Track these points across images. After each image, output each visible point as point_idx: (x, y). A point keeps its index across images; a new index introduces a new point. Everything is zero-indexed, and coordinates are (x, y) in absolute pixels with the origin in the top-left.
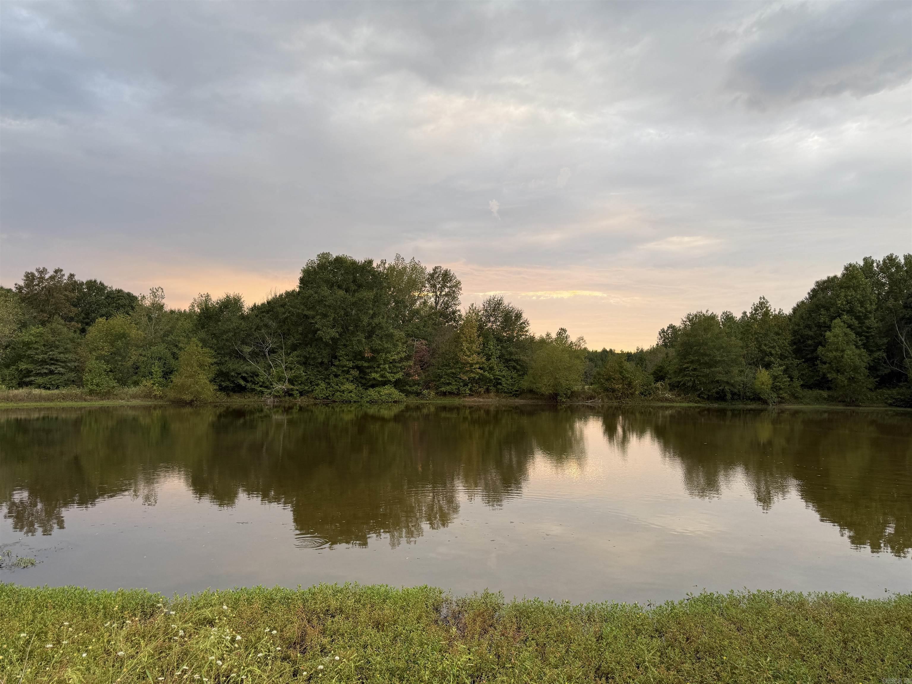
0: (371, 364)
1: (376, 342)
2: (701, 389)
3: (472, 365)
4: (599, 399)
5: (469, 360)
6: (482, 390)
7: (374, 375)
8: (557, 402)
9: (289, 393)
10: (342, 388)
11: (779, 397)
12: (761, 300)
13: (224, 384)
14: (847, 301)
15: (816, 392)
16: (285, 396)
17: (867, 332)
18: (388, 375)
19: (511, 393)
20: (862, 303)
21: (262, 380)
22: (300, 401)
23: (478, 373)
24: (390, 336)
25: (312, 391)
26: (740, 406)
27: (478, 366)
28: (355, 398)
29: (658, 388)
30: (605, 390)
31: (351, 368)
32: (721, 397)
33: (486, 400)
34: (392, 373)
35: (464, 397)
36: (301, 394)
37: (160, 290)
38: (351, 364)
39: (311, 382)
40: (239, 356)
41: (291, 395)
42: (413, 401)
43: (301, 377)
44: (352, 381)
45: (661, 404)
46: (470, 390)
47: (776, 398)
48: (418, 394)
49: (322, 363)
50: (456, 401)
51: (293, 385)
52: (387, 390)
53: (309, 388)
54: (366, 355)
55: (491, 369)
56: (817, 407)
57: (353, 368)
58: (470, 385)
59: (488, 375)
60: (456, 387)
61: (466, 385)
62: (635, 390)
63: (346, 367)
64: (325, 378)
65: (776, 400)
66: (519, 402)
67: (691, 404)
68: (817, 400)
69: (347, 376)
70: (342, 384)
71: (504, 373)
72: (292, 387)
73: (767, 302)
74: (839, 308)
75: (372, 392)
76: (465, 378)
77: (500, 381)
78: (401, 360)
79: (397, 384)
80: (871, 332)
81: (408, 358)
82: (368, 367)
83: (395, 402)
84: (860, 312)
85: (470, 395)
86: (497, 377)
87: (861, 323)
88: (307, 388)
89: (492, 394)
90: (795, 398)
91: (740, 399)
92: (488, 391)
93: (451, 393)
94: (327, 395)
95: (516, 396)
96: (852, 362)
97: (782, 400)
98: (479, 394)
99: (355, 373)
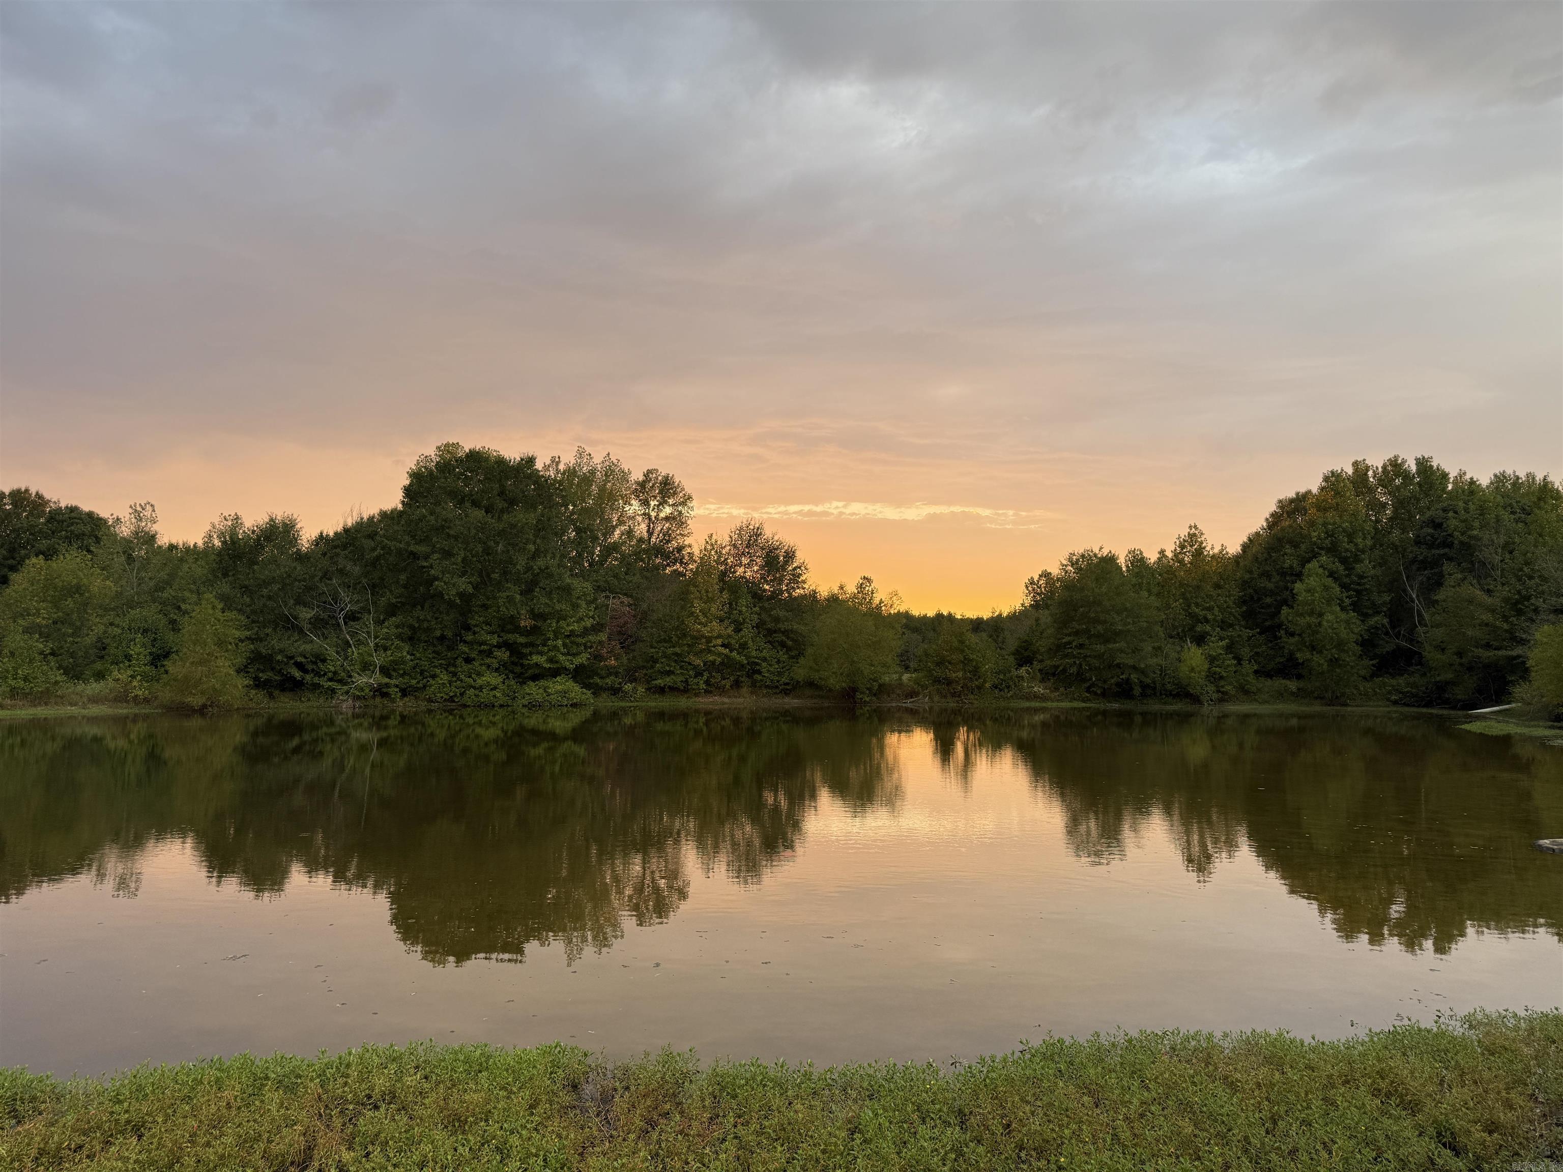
0: (531, 639)
1: (542, 602)
2: (1091, 679)
3: (709, 640)
4: (925, 697)
5: (705, 631)
6: (728, 684)
7: (536, 659)
8: (855, 702)
9: (381, 692)
10: (480, 682)
11: (1219, 691)
12: (1191, 529)
13: (263, 676)
14: (1326, 533)
15: (1279, 683)
16: (374, 697)
17: (1359, 584)
18: (561, 658)
19: (777, 687)
20: (1351, 537)
21: (332, 669)
22: (402, 705)
23: (720, 654)
24: (567, 590)
25: (425, 687)
26: (1155, 706)
27: (719, 641)
28: (503, 700)
29: (1022, 677)
30: (935, 681)
31: (495, 646)
32: (1124, 691)
33: (735, 700)
34: (568, 654)
35: (696, 695)
36: (404, 693)
37: (148, 507)
38: (495, 640)
39: (422, 673)
40: (290, 625)
41: (385, 695)
42: (606, 703)
43: (404, 663)
44: (497, 670)
45: (1027, 704)
46: (707, 682)
47: (1214, 692)
48: (615, 691)
49: (442, 638)
50: (684, 703)
51: (390, 677)
52: (559, 685)
53: (418, 682)
54: (523, 624)
55: (743, 646)
56: (1281, 707)
57: (499, 646)
58: (706, 675)
59: (738, 657)
60: (682, 678)
61: (699, 674)
62: (985, 682)
63: (486, 644)
64: (448, 665)
65: (1215, 696)
66: (791, 702)
67: (1076, 704)
68: (1281, 695)
69: (488, 661)
70: (479, 674)
71: (765, 653)
72: (387, 680)
73: (1202, 534)
74: (1315, 543)
75: (533, 690)
76: (698, 662)
77: (758, 667)
78: (586, 632)
79: (580, 675)
80: (1364, 584)
81: (597, 628)
82: (526, 645)
83: (574, 705)
84: (1347, 550)
85: (706, 691)
86: (753, 660)
87: (1349, 569)
88: (414, 682)
89: (744, 690)
90: (1245, 692)
91: (1155, 694)
92: (737, 684)
93: (673, 689)
94: (451, 694)
95: (786, 693)
96: (1336, 634)
97: (1224, 697)
98: (721, 691)
99: (503, 655)
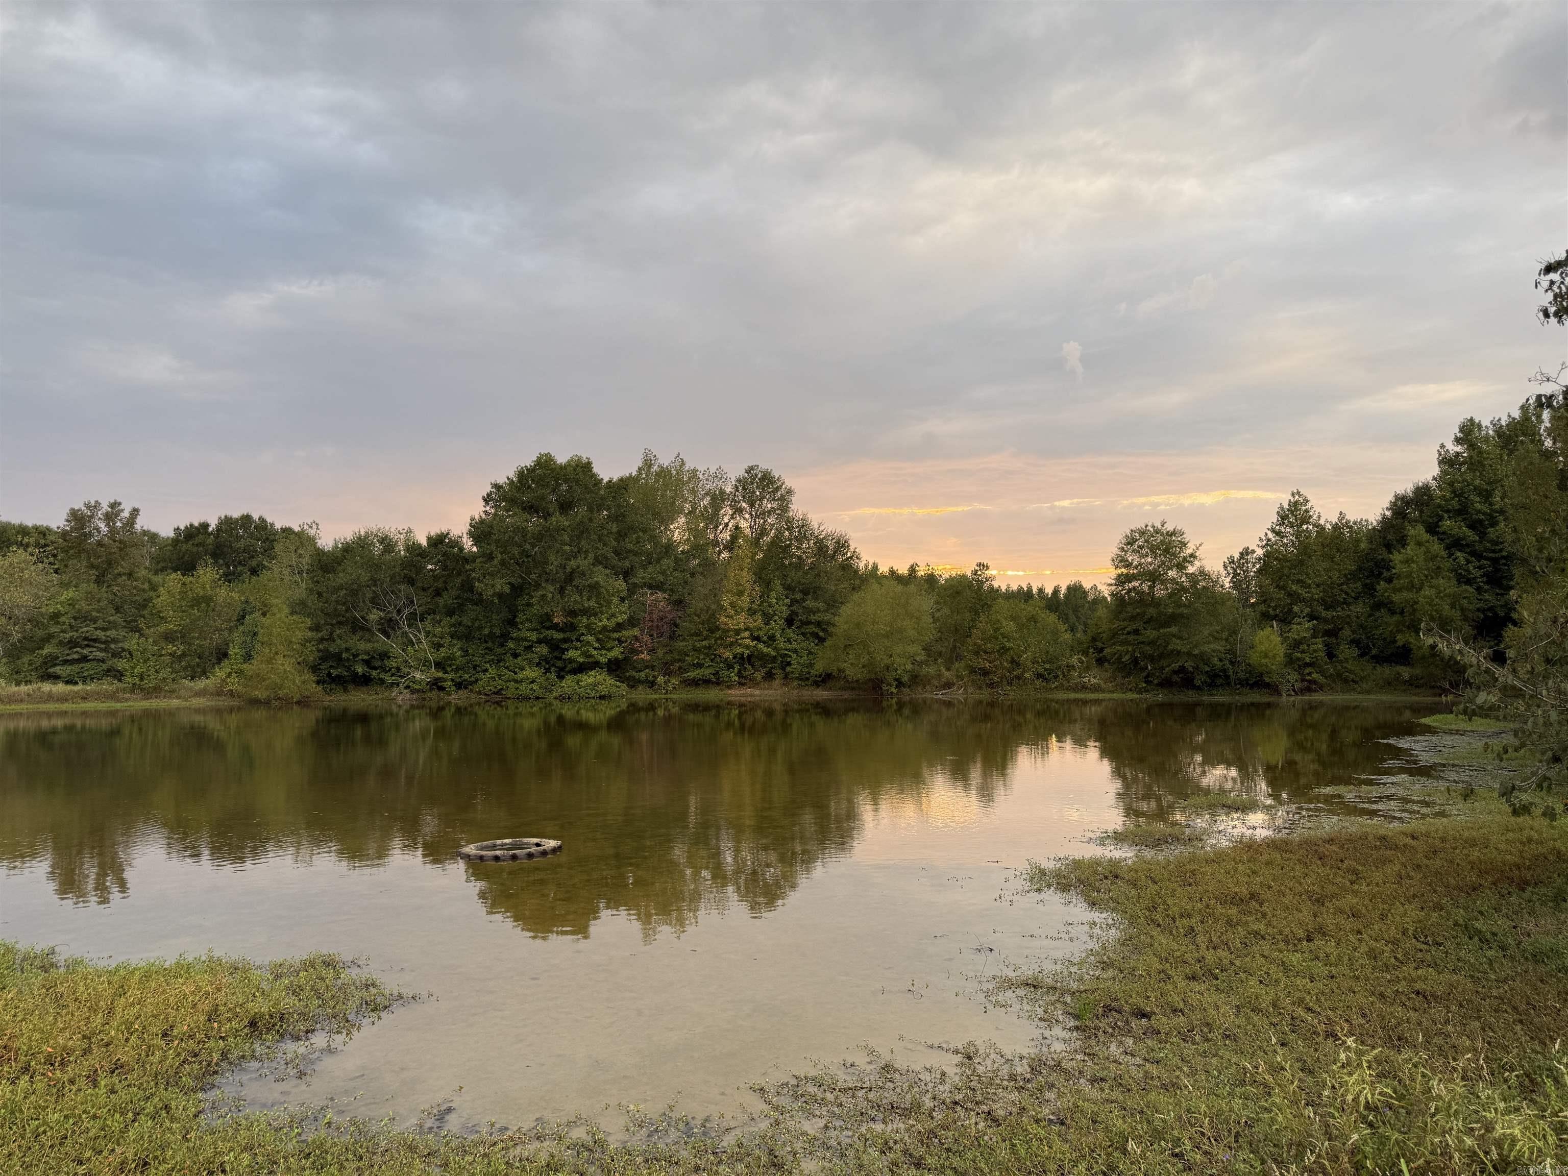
0: (568, 635)
1: (574, 599)
2: (1147, 668)
3: (738, 632)
4: (959, 689)
5: (732, 624)
6: (758, 676)
7: (571, 654)
8: (882, 694)
9: (436, 685)
10: (520, 676)
11: (1303, 680)
12: (1294, 497)
13: (334, 672)
14: (1454, 492)
15: (1386, 671)
16: (431, 689)
17: (1494, 551)
18: (594, 652)
19: (808, 679)
20: (1486, 495)
21: (395, 665)
22: (456, 698)
23: (747, 647)
24: (594, 588)
25: (477, 680)
26: (1221, 698)
27: (747, 634)
28: (539, 692)
29: (1073, 666)
30: (971, 673)
31: (536, 643)
32: (1186, 680)
33: (766, 692)
34: (603, 648)
35: (729, 687)
36: (459, 686)
38: (534, 636)
39: (475, 667)
40: (358, 627)
41: (442, 689)
42: (642, 695)
43: (454, 659)
44: (538, 665)
45: (1072, 696)
46: (739, 674)
47: (1296, 681)
48: (652, 684)
49: (491, 635)
50: (712, 695)
51: (446, 672)
52: (589, 678)
53: (470, 677)
54: (556, 620)
55: (772, 638)
56: (1386, 698)
57: (540, 642)
58: (737, 667)
59: (765, 650)
60: (712, 670)
61: (730, 667)
62: (1024, 672)
63: (526, 640)
64: (499, 661)
65: (1298, 685)
66: (821, 694)
67: (1131, 696)
68: (1389, 684)
69: (529, 655)
70: (522, 669)
71: (794, 645)
72: (440, 674)
73: (1307, 501)
74: (1439, 506)
75: (569, 683)
76: (728, 654)
77: (789, 659)
78: (619, 627)
79: (615, 667)
80: (1501, 550)
81: (632, 622)
82: (565, 640)
83: (602, 697)
84: (1479, 512)
85: (741, 684)
86: (783, 652)
87: (1483, 535)
88: (467, 676)
89: (777, 682)
90: (1346, 681)
91: (1229, 684)
92: (770, 676)
93: (707, 682)
94: (499, 687)
95: (817, 684)
97: (1310, 687)
98: (755, 684)
99: (544, 650)
